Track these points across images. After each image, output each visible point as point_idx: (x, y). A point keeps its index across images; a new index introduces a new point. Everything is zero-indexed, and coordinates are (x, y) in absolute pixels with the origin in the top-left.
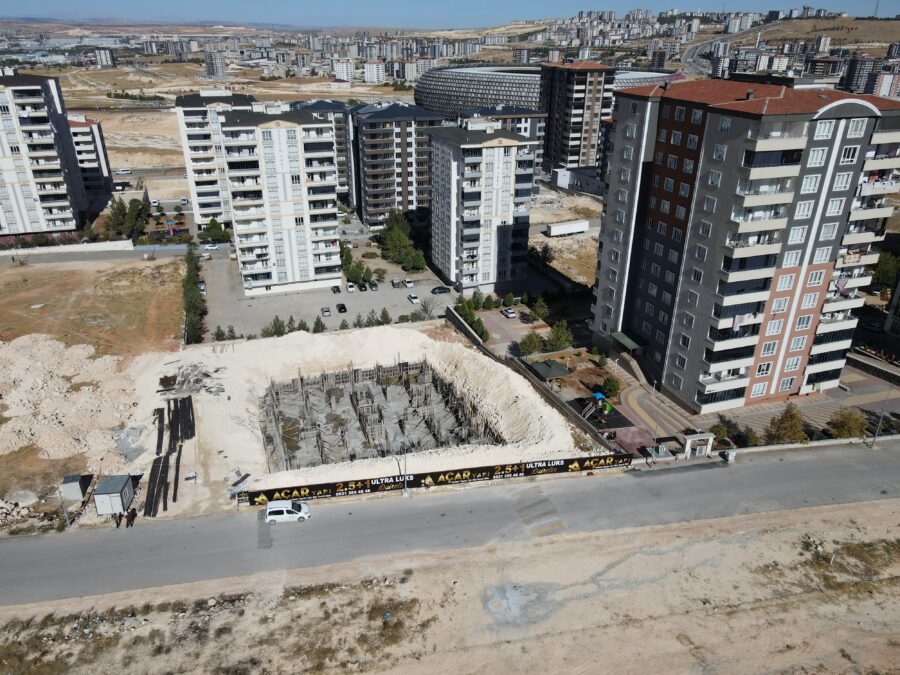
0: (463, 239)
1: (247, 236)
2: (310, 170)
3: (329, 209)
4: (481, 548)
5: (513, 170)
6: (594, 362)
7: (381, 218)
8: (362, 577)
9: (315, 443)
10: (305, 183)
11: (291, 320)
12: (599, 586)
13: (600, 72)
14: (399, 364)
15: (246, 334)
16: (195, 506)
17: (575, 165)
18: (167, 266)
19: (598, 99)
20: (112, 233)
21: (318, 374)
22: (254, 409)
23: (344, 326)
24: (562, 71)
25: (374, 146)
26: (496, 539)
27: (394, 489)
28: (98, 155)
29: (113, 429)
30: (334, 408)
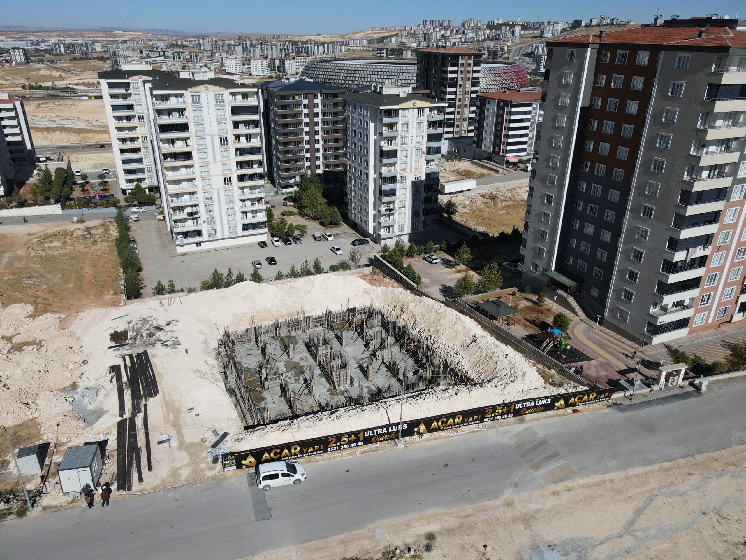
0: (381, 193)
1: (177, 195)
2: (238, 132)
3: (256, 169)
4: (498, 502)
5: (425, 130)
6: (530, 300)
7: (292, 181)
8: (381, 547)
9: (280, 393)
10: (232, 145)
11: (230, 273)
12: (635, 537)
13: (469, 55)
14: (348, 310)
15: (186, 286)
16: (175, 473)
17: (450, 136)
18: (97, 228)
19: (468, 79)
20: (40, 198)
21: (270, 323)
22: (212, 361)
23: (279, 277)
24: (436, 55)
25: (285, 116)
26: (510, 490)
27: (387, 440)
28: (21, 130)
29: (64, 390)
30: (291, 357)
